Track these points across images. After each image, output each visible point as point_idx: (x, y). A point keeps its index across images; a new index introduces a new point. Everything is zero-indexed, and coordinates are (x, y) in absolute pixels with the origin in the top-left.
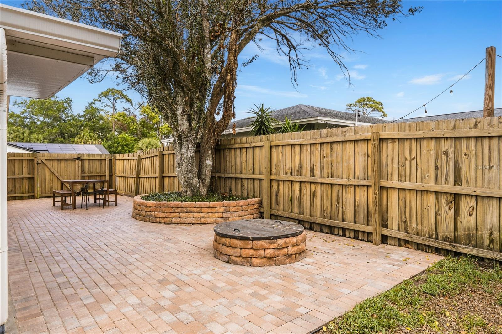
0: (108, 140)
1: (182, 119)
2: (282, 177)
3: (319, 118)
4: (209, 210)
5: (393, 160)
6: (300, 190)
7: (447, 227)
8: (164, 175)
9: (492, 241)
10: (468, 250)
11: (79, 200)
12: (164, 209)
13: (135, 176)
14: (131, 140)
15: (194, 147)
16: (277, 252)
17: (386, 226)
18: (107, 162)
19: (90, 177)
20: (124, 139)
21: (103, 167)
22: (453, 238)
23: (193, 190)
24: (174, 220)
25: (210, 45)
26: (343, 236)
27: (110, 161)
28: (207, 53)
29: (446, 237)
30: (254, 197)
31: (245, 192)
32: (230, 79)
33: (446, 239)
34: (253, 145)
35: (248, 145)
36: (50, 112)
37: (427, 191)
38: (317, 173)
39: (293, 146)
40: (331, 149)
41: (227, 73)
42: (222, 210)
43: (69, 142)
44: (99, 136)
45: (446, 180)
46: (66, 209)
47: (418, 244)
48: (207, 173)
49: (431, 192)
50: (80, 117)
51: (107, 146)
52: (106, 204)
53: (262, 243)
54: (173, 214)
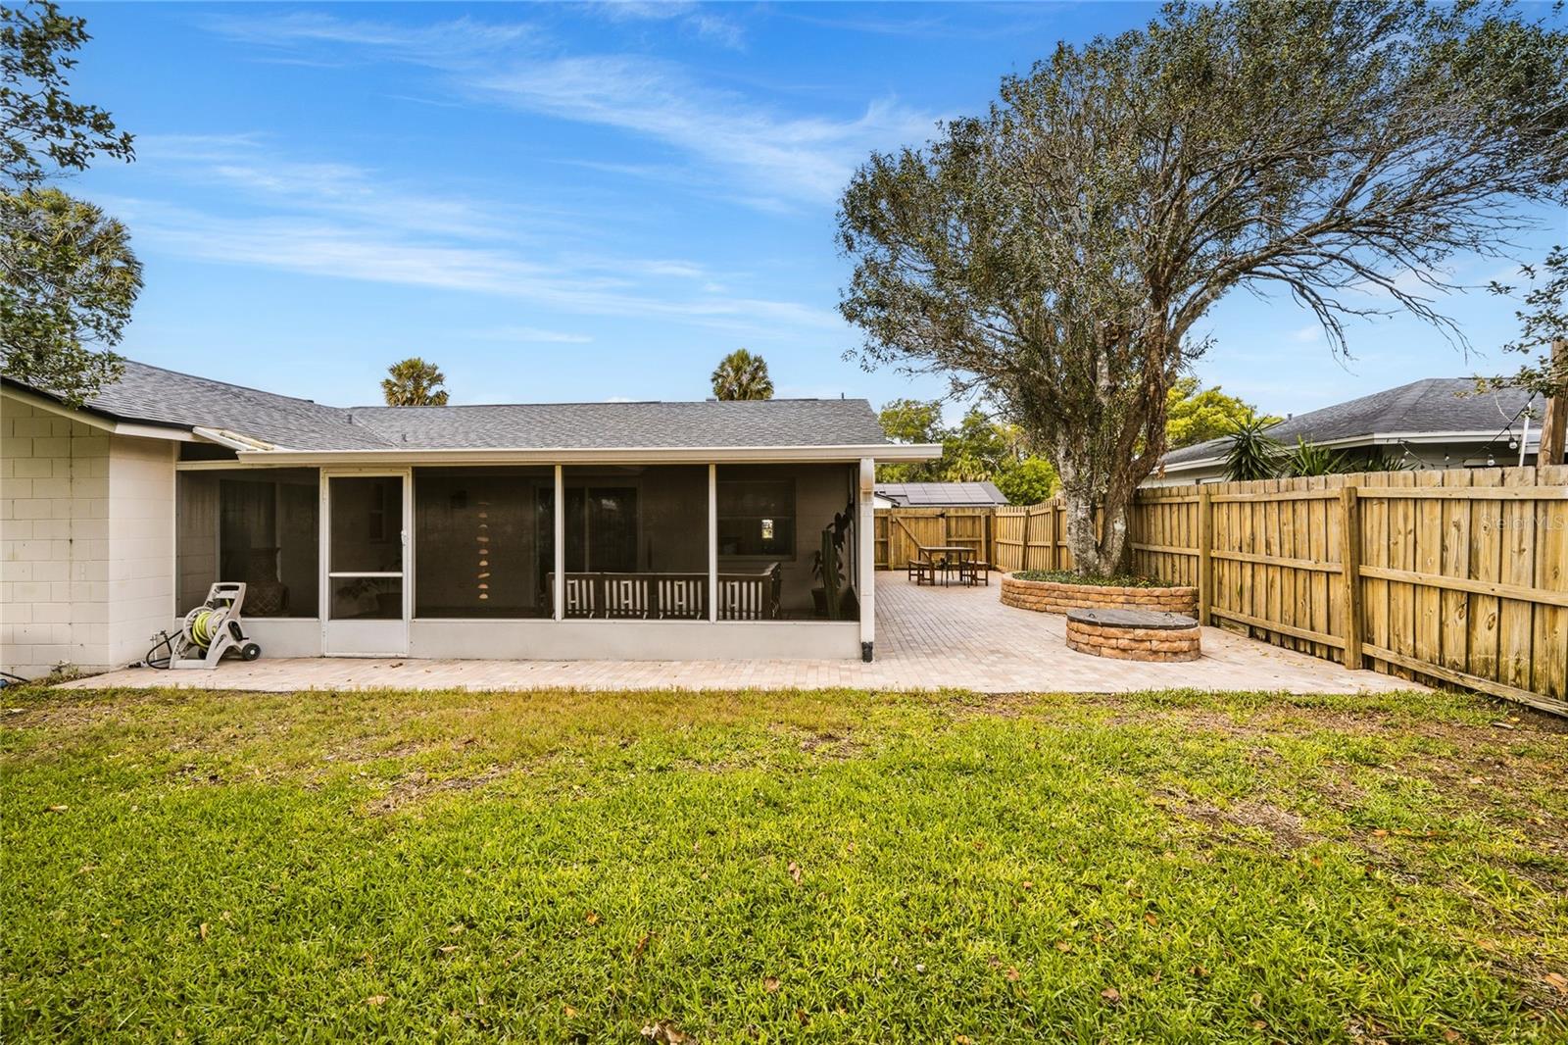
0: (1004, 472)
1: (1065, 466)
2: (1226, 553)
3: (1376, 436)
4: (1101, 598)
5: (1379, 532)
6: (1253, 576)
7: (1456, 647)
8: (1059, 543)
9: (1518, 673)
10: (1481, 685)
11: (938, 575)
12: (1036, 591)
13: (1022, 543)
14: (1047, 470)
15: (1087, 504)
16: (1134, 645)
17: (1371, 642)
18: (983, 521)
19: (958, 543)
20: (1034, 468)
21: (977, 527)
22: (1463, 664)
23: (1087, 569)
24: (1048, 608)
25: (1105, 355)
26: (1311, 654)
27: (988, 518)
28: (1101, 367)
29: (1455, 662)
30: (1189, 585)
31: (1177, 575)
32: (1155, 391)
33: (1454, 665)
34: (1187, 500)
35: (1179, 500)
36: (910, 430)
37: (1429, 587)
38: (1276, 549)
39: (1241, 503)
40: (1294, 510)
41: (1149, 382)
42: (1122, 599)
43: (940, 480)
44: (986, 465)
45: (1457, 569)
46: (924, 585)
47: (1415, 673)
48: (1116, 545)
49: (1435, 588)
50: (955, 432)
51: (1000, 483)
52: (974, 582)
53: (1113, 630)
54: (1046, 600)
